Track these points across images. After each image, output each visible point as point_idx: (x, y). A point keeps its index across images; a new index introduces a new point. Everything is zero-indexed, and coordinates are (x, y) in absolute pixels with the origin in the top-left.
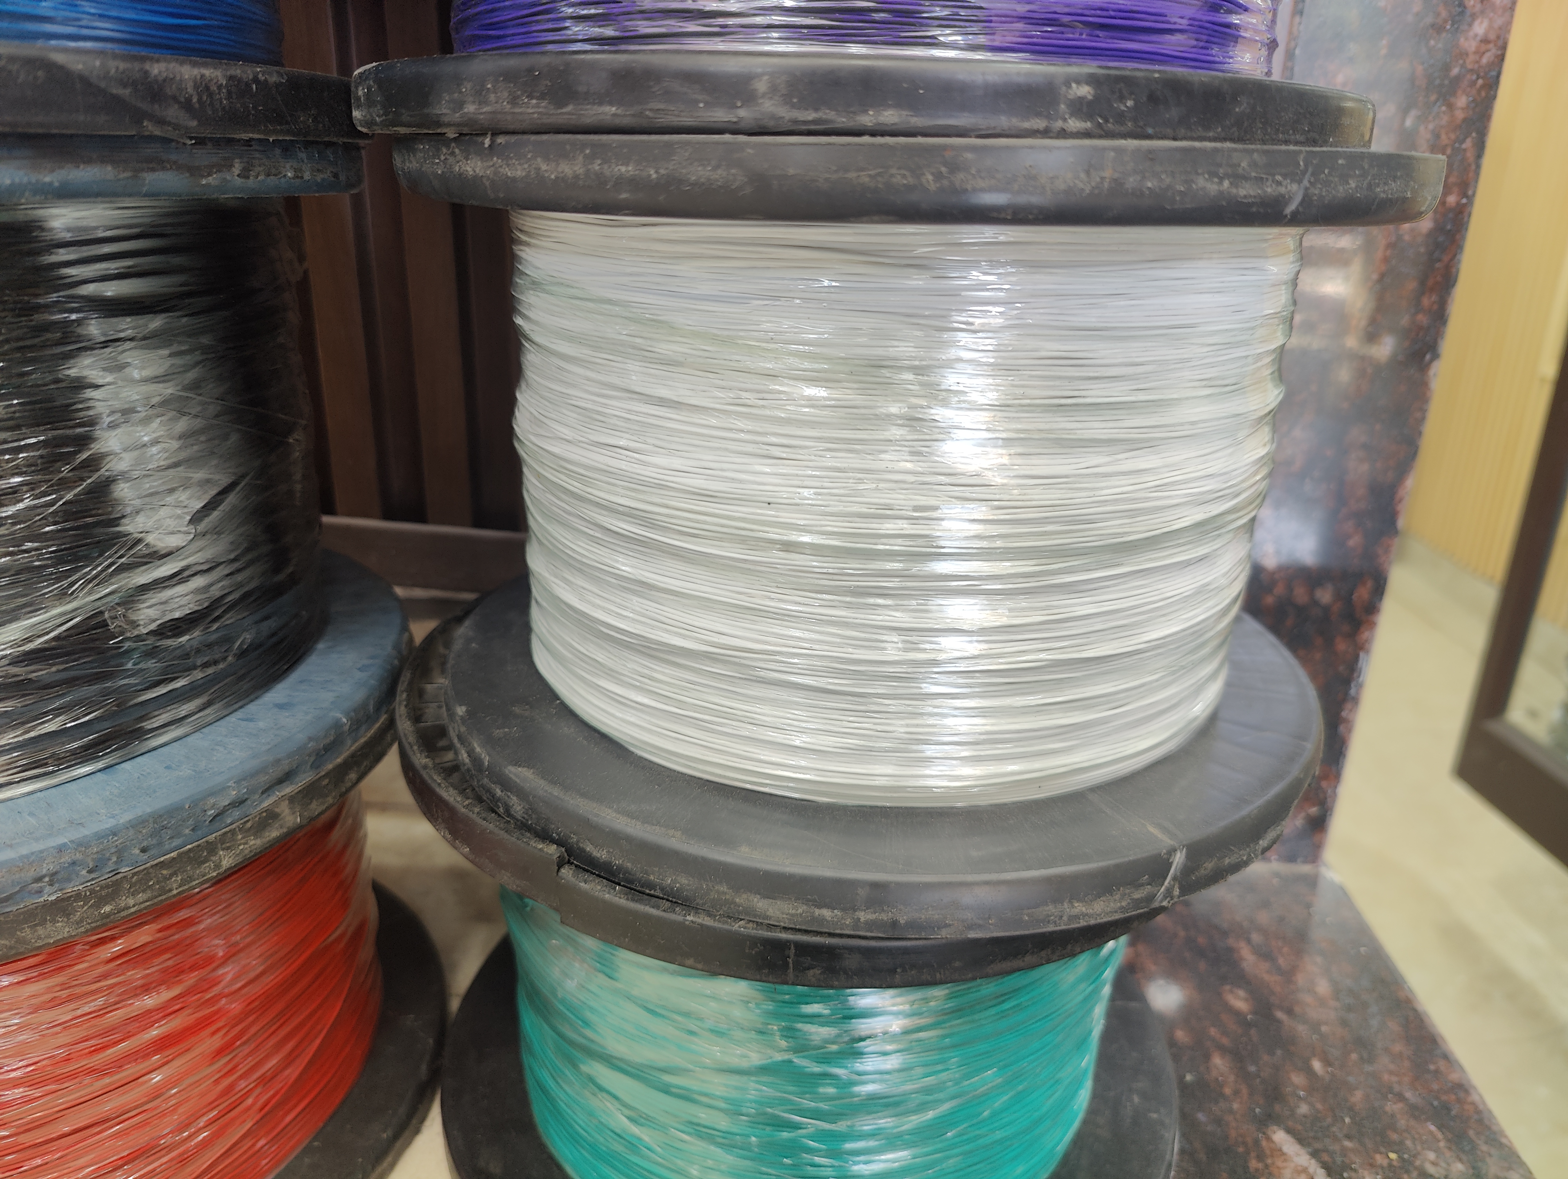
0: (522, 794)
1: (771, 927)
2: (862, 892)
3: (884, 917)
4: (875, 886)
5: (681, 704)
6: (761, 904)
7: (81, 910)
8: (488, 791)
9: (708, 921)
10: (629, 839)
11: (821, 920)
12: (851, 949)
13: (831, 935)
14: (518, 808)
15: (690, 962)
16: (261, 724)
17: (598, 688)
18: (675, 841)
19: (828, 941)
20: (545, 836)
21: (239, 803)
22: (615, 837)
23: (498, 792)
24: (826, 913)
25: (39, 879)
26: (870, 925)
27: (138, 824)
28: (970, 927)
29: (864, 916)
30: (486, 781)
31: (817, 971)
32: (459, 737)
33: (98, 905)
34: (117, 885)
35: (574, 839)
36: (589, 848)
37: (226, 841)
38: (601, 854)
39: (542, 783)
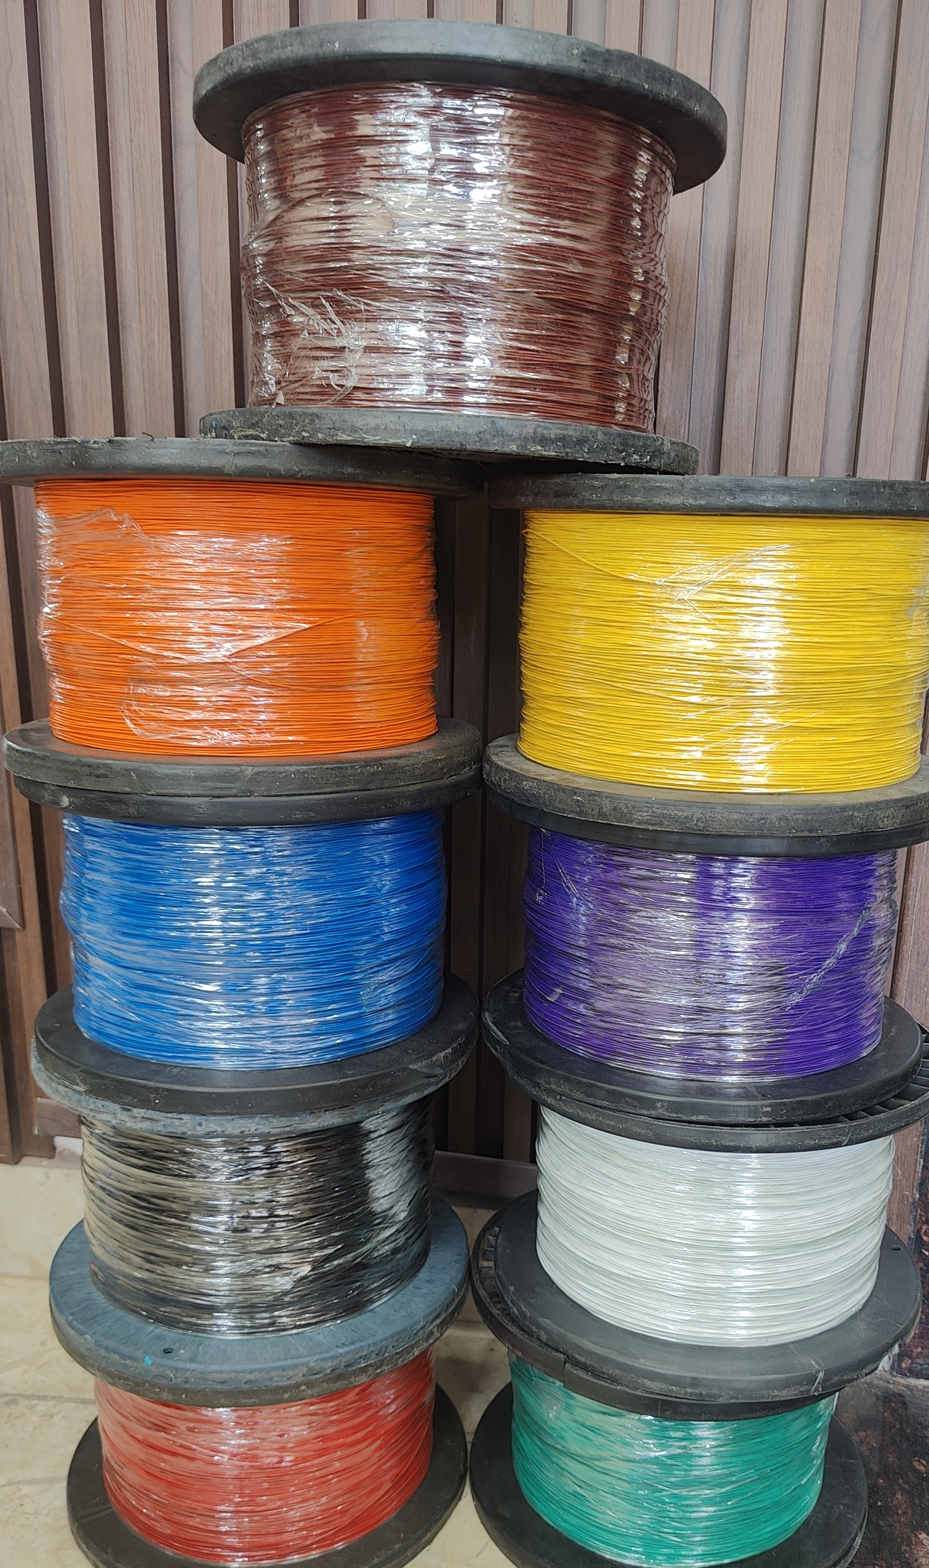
0: (546, 1330)
1: (651, 1393)
2: (689, 1380)
3: (697, 1391)
4: (694, 1378)
5: (615, 1296)
6: (648, 1383)
7: (371, 1370)
8: (529, 1328)
9: (627, 1390)
10: (595, 1353)
11: (672, 1391)
12: (683, 1404)
13: (676, 1397)
14: (544, 1337)
15: (618, 1406)
16: (424, 1291)
17: (577, 1284)
18: (614, 1356)
19: (674, 1400)
20: (558, 1351)
21: (423, 1327)
22: (589, 1353)
23: (534, 1329)
24: (674, 1388)
25: (361, 1358)
26: (691, 1394)
27: (392, 1336)
28: (731, 1398)
29: (689, 1390)
30: (527, 1323)
31: (670, 1412)
32: (512, 1301)
33: (376, 1369)
34: (383, 1360)
35: (570, 1352)
36: (577, 1356)
37: (417, 1344)
38: (583, 1359)
39: (555, 1327)
